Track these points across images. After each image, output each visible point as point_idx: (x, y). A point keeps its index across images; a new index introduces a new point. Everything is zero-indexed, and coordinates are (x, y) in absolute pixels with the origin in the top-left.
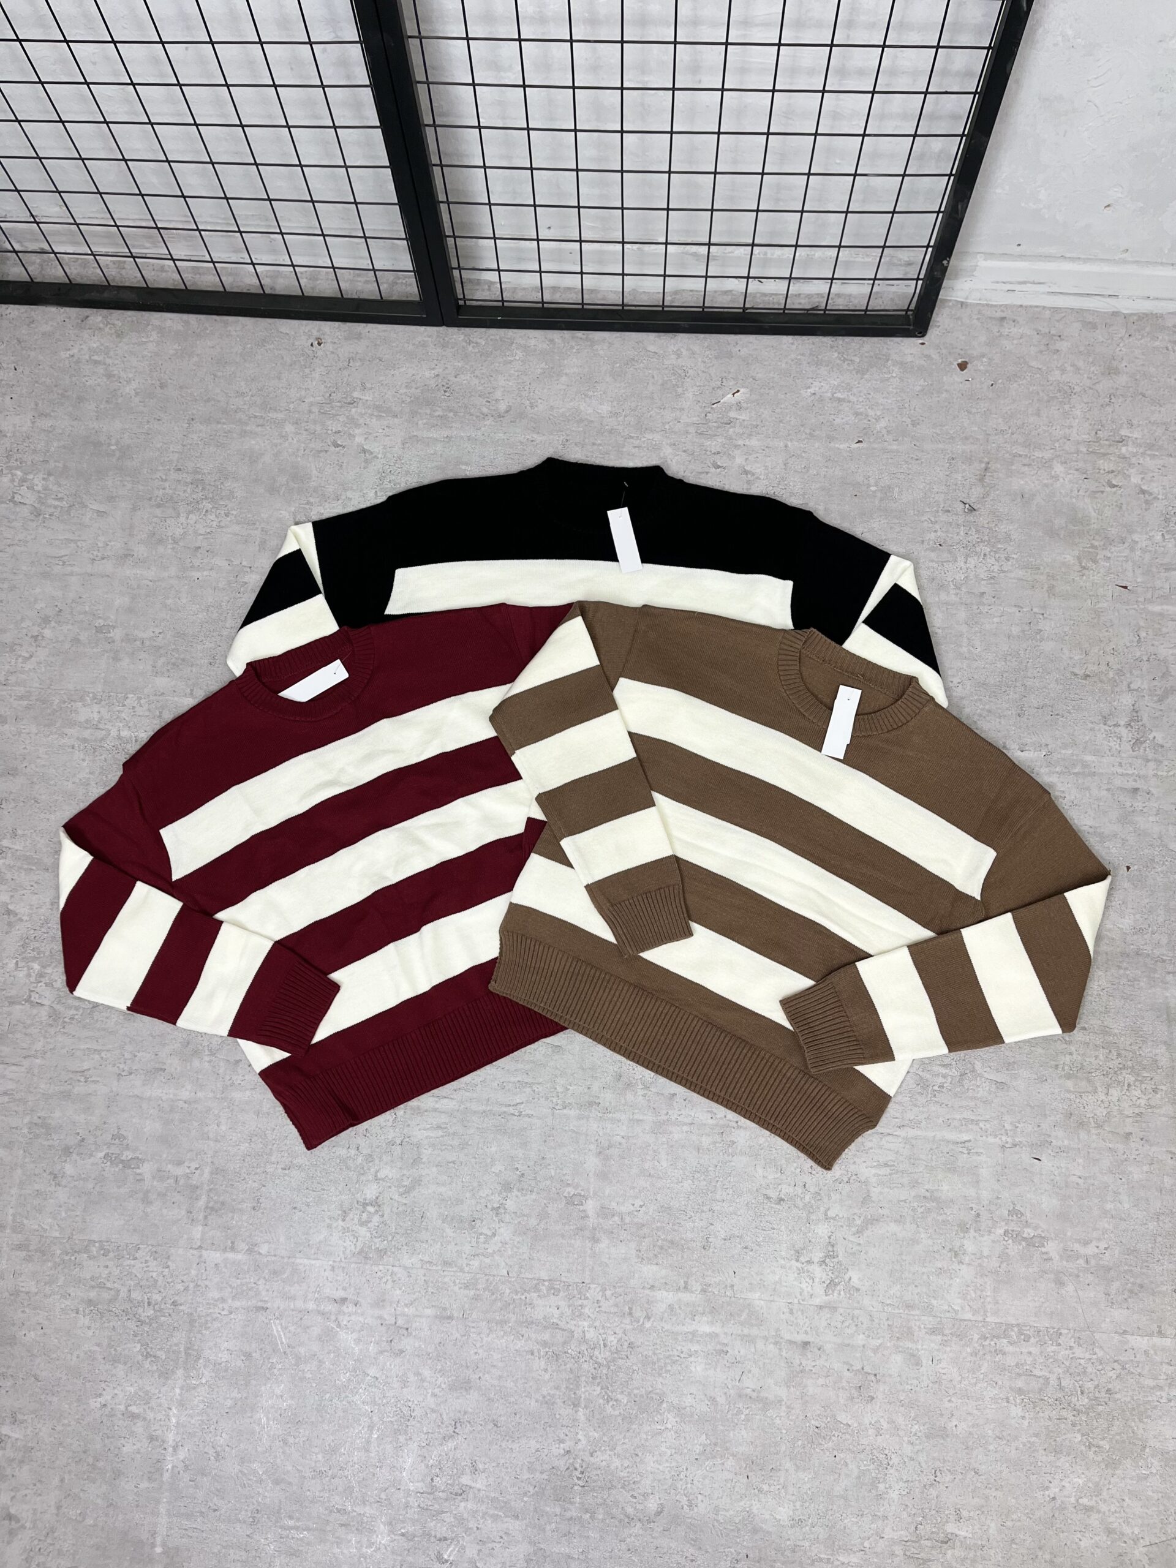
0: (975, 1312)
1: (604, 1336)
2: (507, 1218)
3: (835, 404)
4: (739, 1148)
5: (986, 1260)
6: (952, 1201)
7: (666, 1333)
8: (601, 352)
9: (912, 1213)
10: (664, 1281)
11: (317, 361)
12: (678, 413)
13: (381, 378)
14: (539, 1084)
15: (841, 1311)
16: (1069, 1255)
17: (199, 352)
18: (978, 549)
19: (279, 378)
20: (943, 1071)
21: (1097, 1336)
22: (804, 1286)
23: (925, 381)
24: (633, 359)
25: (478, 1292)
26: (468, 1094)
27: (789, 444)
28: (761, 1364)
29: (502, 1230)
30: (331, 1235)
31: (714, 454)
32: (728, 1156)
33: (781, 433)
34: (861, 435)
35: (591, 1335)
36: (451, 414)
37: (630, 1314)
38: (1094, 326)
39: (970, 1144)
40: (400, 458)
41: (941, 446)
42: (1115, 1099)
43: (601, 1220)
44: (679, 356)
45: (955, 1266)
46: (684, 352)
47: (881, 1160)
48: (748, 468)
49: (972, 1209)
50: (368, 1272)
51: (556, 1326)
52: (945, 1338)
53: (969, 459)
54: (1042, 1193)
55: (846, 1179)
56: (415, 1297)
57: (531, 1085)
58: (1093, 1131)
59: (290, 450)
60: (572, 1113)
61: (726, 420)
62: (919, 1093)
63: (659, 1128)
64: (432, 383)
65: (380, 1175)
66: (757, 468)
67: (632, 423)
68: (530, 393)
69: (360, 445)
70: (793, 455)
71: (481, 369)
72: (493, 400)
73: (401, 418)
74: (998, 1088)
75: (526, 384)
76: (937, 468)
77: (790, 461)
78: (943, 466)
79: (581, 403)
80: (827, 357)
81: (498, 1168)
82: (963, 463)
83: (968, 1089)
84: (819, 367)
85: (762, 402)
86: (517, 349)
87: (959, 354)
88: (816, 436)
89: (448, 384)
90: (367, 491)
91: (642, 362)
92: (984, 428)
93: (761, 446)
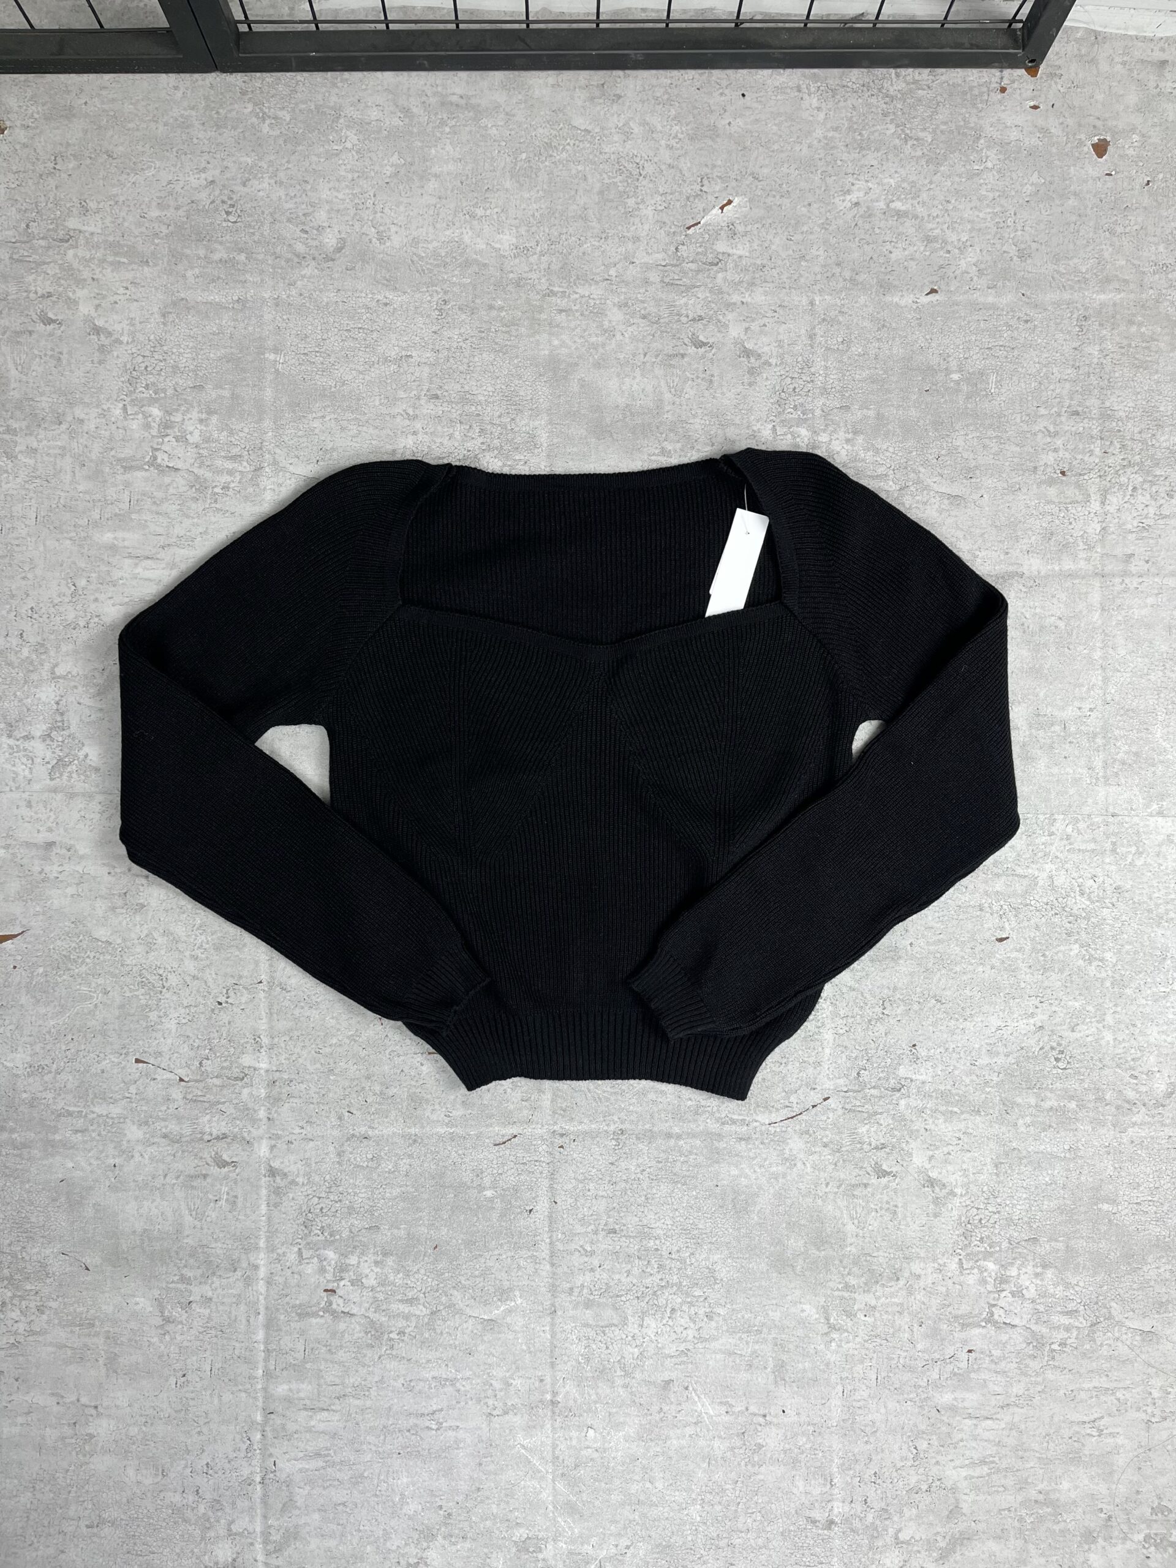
3: (892, 223)
4: (769, 1454)
6: (1074, 1502)
8: (494, 131)
12: (630, 245)
13: (115, 191)
14: (463, 1379)
18: (1123, 479)
20: (1065, 1320)
23: (1040, 176)
24: (549, 145)
26: (357, 1402)
27: (817, 299)
31: (694, 320)
32: (754, 1466)
33: (802, 280)
34: (935, 278)
36: (242, 258)
39: (1102, 1422)
40: (160, 342)
41: (1066, 296)
44: (627, 135)
46: (637, 129)
47: (976, 1457)
48: (749, 345)
49: (1101, 1510)
53: (1111, 319)
55: (924, 1487)
57: (453, 1382)
60: (517, 1420)
61: (711, 257)
62: (1030, 1356)
63: (650, 1432)
64: (203, 196)
65: (236, 1528)
66: (764, 345)
67: (553, 267)
68: (376, 213)
69: (88, 320)
70: (824, 320)
71: (288, 169)
72: (313, 228)
73: (156, 265)
74: (1143, 1340)
75: (367, 195)
76: (1060, 336)
77: (819, 331)
78: (1069, 332)
79: (465, 231)
80: (876, 134)
81: (412, 1507)
82: (1101, 325)
83: (1101, 1345)
84: (864, 152)
85: (770, 221)
86: (348, 127)
87: (1094, 127)
88: (862, 283)
89: (231, 199)
90: (108, 405)
91: (563, 149)
92: (1136, 262)
93: (770, 305)
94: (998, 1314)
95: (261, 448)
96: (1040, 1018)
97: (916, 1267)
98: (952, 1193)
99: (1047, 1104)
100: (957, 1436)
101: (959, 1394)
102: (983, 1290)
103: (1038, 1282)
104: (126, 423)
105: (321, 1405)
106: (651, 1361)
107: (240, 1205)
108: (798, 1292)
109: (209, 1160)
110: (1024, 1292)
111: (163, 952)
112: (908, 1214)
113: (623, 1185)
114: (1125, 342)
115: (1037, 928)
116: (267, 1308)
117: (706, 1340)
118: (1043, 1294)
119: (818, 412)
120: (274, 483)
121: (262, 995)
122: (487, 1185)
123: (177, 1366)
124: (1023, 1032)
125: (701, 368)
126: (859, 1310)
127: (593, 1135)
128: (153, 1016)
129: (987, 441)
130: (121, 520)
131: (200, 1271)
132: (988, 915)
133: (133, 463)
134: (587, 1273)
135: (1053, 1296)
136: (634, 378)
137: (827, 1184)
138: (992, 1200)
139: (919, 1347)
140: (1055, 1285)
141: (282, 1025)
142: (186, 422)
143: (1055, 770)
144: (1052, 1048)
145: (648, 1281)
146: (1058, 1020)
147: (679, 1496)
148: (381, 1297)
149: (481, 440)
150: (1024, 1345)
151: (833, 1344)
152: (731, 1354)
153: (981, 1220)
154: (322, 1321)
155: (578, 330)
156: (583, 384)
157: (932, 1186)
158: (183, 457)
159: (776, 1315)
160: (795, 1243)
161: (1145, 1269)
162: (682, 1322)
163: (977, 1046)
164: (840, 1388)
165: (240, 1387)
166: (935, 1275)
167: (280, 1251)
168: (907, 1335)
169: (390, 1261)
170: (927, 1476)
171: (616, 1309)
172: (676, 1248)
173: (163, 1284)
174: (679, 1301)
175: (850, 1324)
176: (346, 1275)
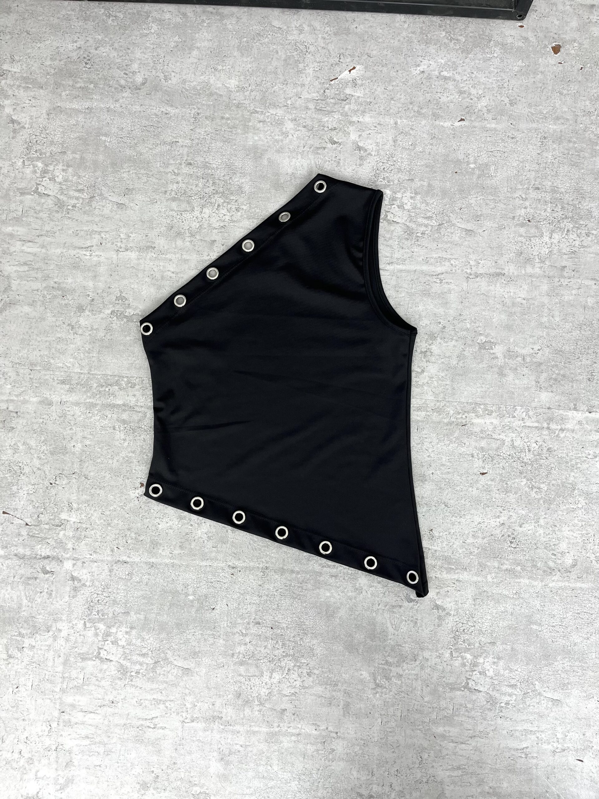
3: (441, 82)
4: (338, 755)
8: (230, 27)
12: (299, 89)
13: (29, 51)
14: (171, 701)
18: (562, 225)
20: (510, 690)
23: (523, 62)
24: (259, 34)
26: (110, 710)
27: (399, 121)
31: (331, 129)
32: (329, 761)
33: (391, 111)
34: (464, 113)
36: (92, 86)
40: (45, 128)
41: (534, 125)
44: (301, 31)
46: (306, 28)
47: (455, 764)
48: (361, 144)
53: (559, 139)
55: (425, 780)
57: (164, 702)
60: (200, 725)
61: (342, 96)
62: (488, 709)
63: (272, 738)
64: (75, 55)
65: (39, 775)
66: (369, 145)
67: (257, 98)
68: (164, 66)
70: (402, 132)
71: (120, 42)
72: (130, 72)
73: (46, 89)
74: (554, 704)
75: (160, 57)
76: (530, 147)
77: (400, 138)
78: (535, 145)
79: (211, 77)
80: (435, 36)
81: (137, 770)
82: (553, 142)
83: (529, 706)
84: (428, 45)
85: (376, 79)
86: (153, 22)
87: (553, 38)
88: (423, 114)
89: (88, 56)
90: (15, 160)
91: (267, 37)
92: (573, 110)
93: (373, 123)
94: (471, 684)
95: (94, 186)
96: (503, 519)
97: (426, 654)
98: (449, 614)
99: (504, 567)
100: (445, 752)
101: (447, 728)
102: (463, 670)
103: (495, 667)
104: (23, 170)
105: (91, 710)
106: (274, 698)
107: (53, 595)
108: (359, 665)
109: (39, 570)
110: (487, 672)
111: (22, 454)
112: (424, 624)
113: (265, 598)
114: (566, 152)
115: (503, 468)
116: (64, 654)
117: (306, 688)
118: (497, 674)
119: (396, 182)
120: (100, 205)
121: (74, 480)
122: (190, 593)
123: (14, 682)
124: (493, 526)
125: (334, 156)
126: (393, 676)
127: (251, 569)
128: (14, 488)
129: (488, 202)
130: (17, 220)
131: (29, 631)
132: (476, 459)
133: (26, 191)
134: (243, 646)
135: (503, 675)
136: (298, 159)
137: (379, 605)
138: (470, 619)
139: (426, 699)
140: (505, 669)
141: (85, 497)
142: (56, 171)
143: (517, 381)
144: (509, 536)
145: (276, 652)
146: (512, 520)
147: (287, 776)
148: (127, 651)
149: (213, 188)
150: (485, 703)
151: (378, 695)
152: (320, 696)
153: (464, 630)
154: (94, 663)
155: (269, 132)
156: (269, 160)
157: (438, 609)
158: (52, 189)
159: (346, 676)
160: (359, 637)
161: (556, 663)
162: (294, 676)
163: (466, 532)
164: (380, 720)
165: (47, 696)
166: (437, 660)
167: (74, 623)
168: (419, 693)
169: (134, 632)
170: (427, 774)
171: (257, 667)
172: (292, 635)
173: (9, 637)
174: (293, 664)
175: (387, 684)
176: (109, 638)
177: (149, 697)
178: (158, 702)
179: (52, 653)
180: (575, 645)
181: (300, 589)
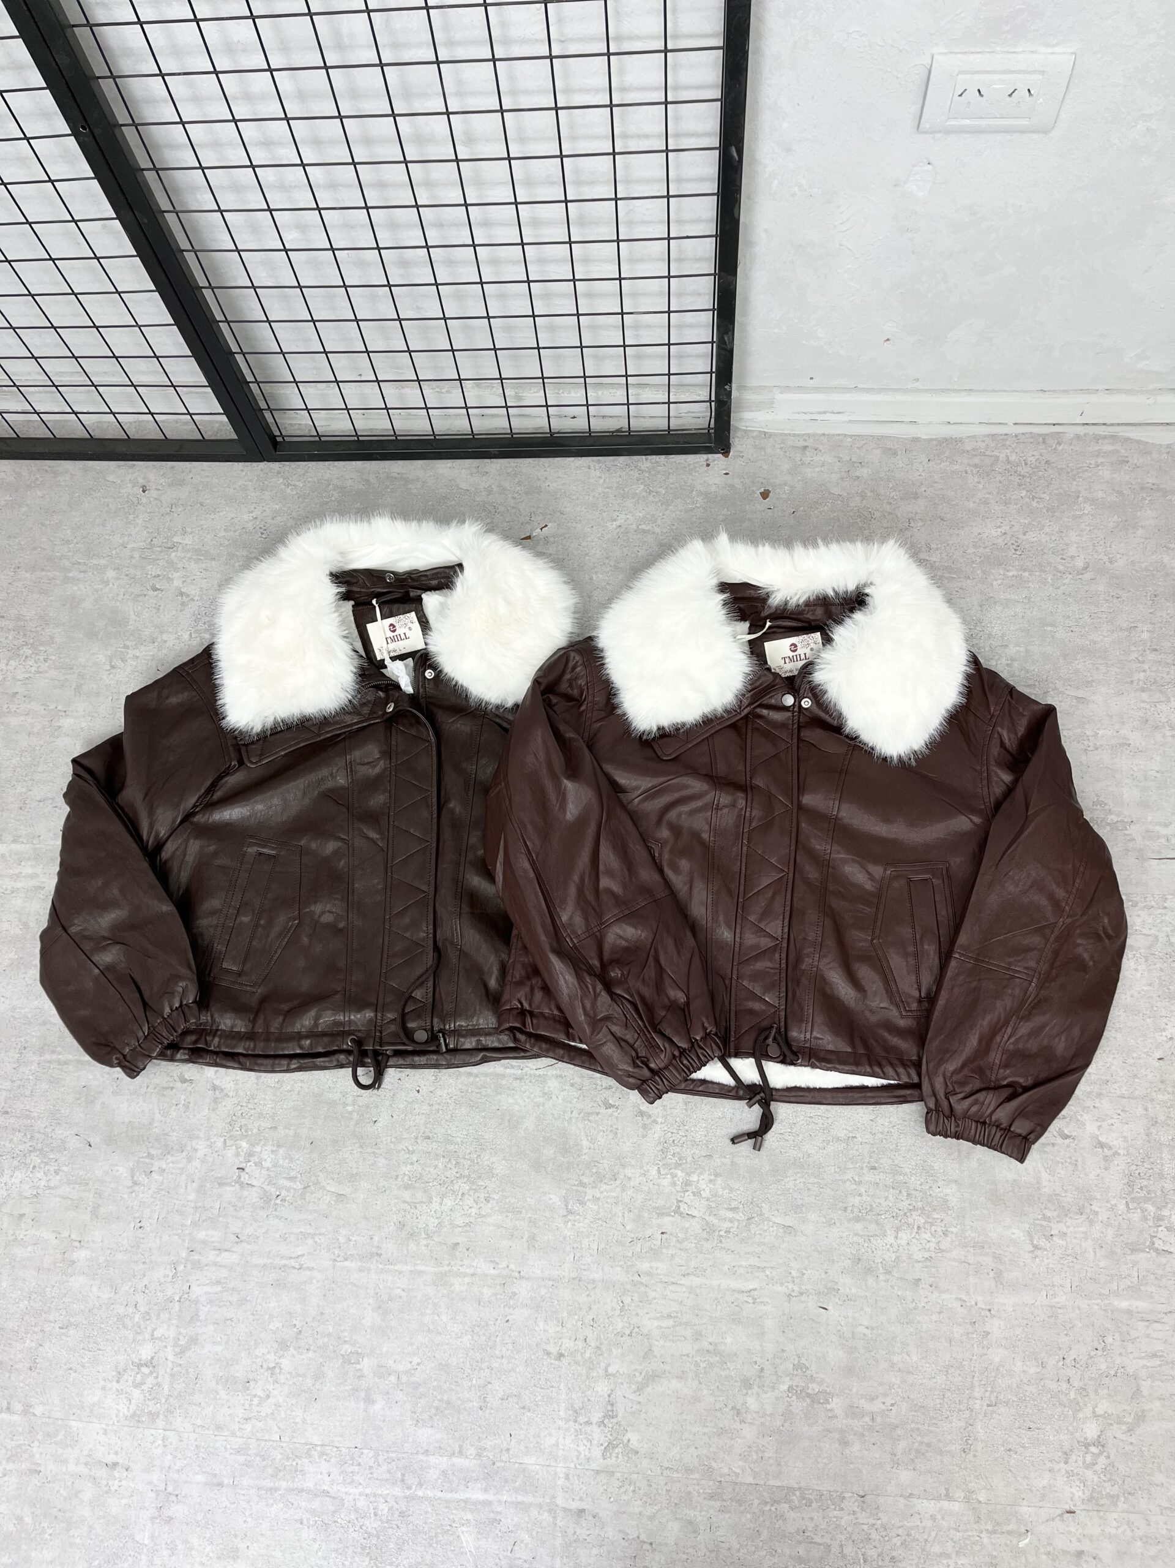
0: (756, 1475)
1: (375, 1504)
2: (282, 1378)
4: (521, 1300)
5: (768, 1418)
6: (735, 1354)
7: (439, 1501)
9: (694, 1369)
10: (437, 1445)
11: (139, 507)
13: (201, 523)
14: (320, 1234)
15: (618, 1475)
16: (853, 1411)
17: (29, 502)
19: (104, 526)
20: (730, 1214)
21: (881, 1500)
22: (581, 1448)
23: (728, 511)
24: (445, 498)
25: (249, 1458)
26: (249, 1246)
28: (534, 1533)
29: (275, 1392)
30: (105, 1397)
32: (509, 1308)
33: (586, 566)
35: (362, 1503)
37: (403, 1480)
38: (895, 453)
39: (756, 1293)
42: (904, 1243)
43: (377, 1380)
44: (489, 492)
45: (738, 1426)
47: (664, 1312)
49: (756, 1363)
50: (140, 1436)
51: (325, 1493)
52: (725, 1504)
54: (828, 1346)
55: (628, 1332)
56: (185, 1462)
57: (313, 1236)
58: (881, 1277)
59: (110, 595)
60: (354, 1265)
62: (704, 1239)
63: (441, 1279)
64: (250, 526)
65: (157, 1334)
69: (178, 589)
73: (219, 560)
74: (785, 1232)
77: (595, 594)
80: (633, 490)
81: (275, 1324)
83: (755, 1234)
84: (625, 500)
85: (568, 535)
87: (763, 484)
94: (684, 1208)
97: (629, 1172)
98: (655, 1122)
100: (652, 1294)
101: (654, 1264)
102: (673, 1190)
103: (712, 1186)
105: (225, 1247)
106: (445, 1229)
107: (191, 1108)
108: (547, 1187)
109: (176, 1078)
110: (702, 1192)
112: (625, 1135)
113: (437, 1106)
116: (199, 1178)
117: (484, 1216)
118: (715, 1195)
122: (349, 1103)
123: (137, 1215)
126: (588, 1200)
131: (160, 1151)
134: (408, 1166)
135: (722, 1196)
137: (572, 1112)
139: (628, 1228)
140: (724, 1189)
145: (448, 1174)
147: (458, 1328)
148: (272, 1174)
150: (701, 1231)
151: (569, 1224)
152: (499, 1227)
153: (674, 1141)
154: (233, 1189)
159: (532, 1201)
160: (549, 1152)
162: (469, 1202)
164: (572, 1255)
165: (175, 1232)
166: (641, 1178)
167: (212, 1140)
168: (620, 1219)
169: (281, 1151)
170: (630, 1323)
171: (425, 1192)
172: (468, 1151)
173: (137, 1159)
174: (468, 1188)
175: (581, 1210)
176: (251, 1159)
177: (295, 1230)
178: (305, 1236)
179: (184, 1177)
180: (809, 1156)
181: (479, 1095)
